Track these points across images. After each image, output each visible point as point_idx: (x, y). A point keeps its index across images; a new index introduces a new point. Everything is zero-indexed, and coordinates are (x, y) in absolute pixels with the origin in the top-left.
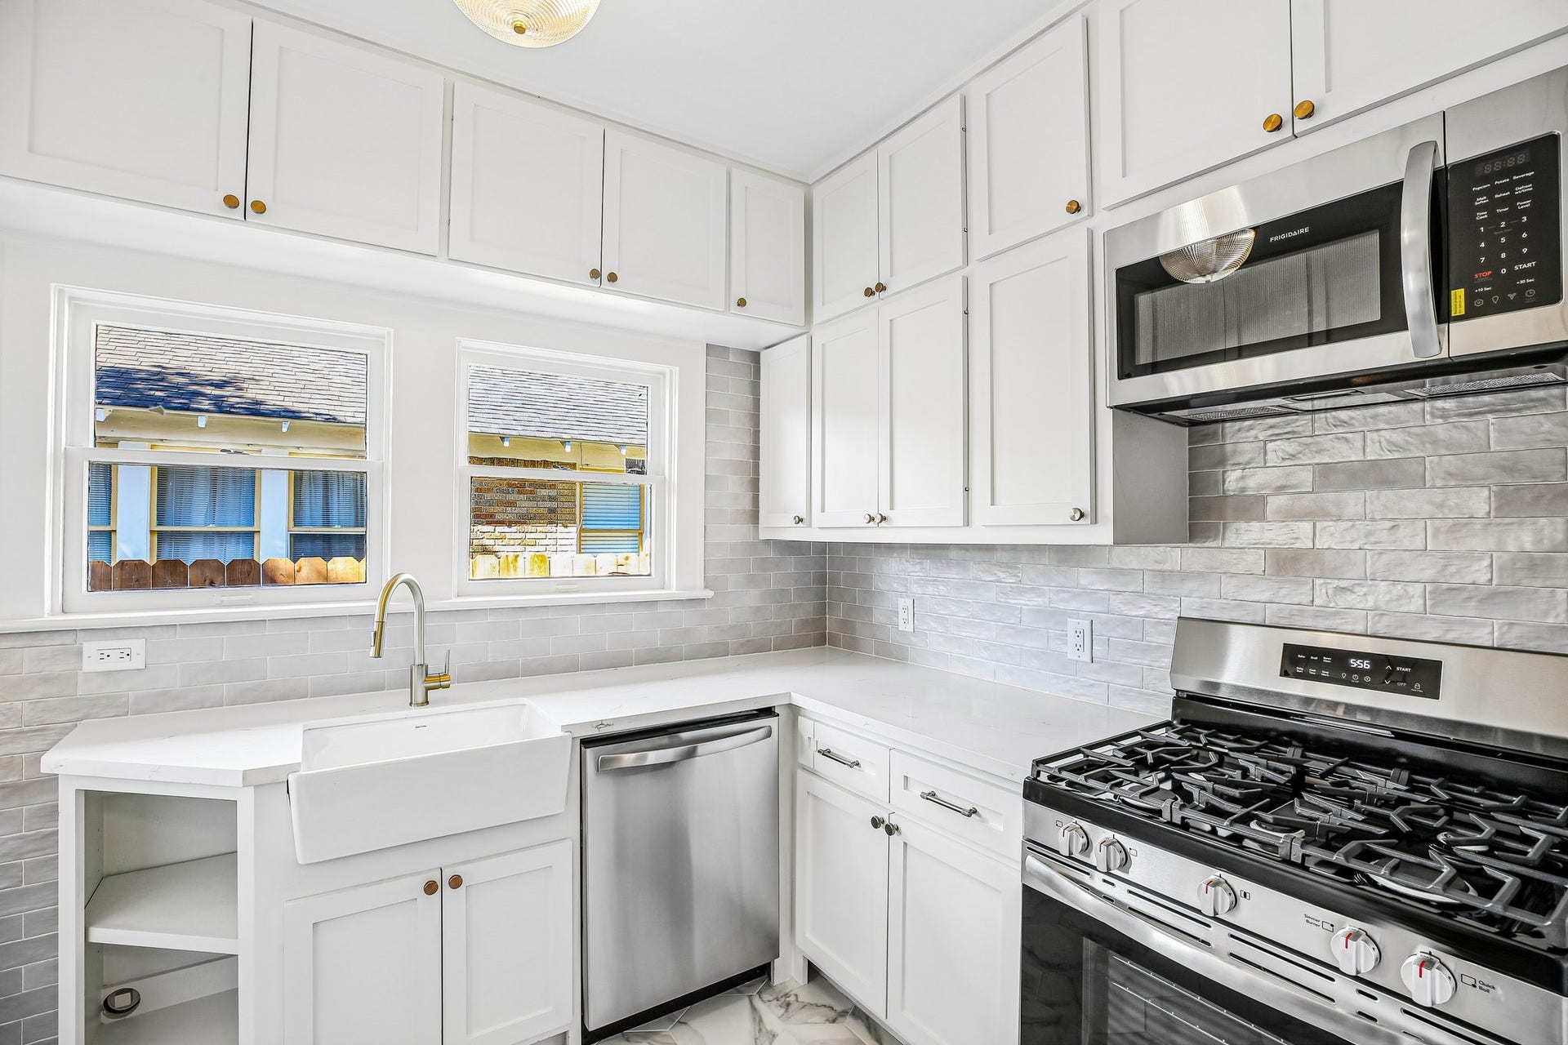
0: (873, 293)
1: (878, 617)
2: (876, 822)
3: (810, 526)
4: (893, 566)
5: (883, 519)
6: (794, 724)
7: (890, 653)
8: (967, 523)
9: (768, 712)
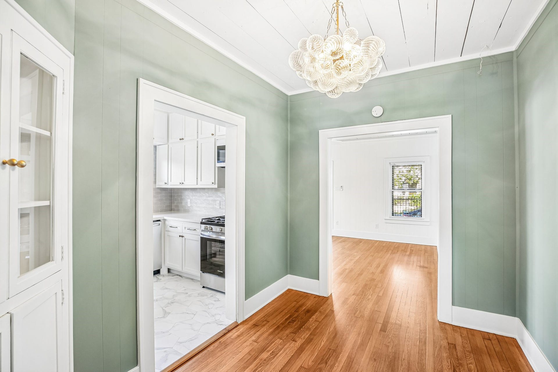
0: (181, 139)
1: (183, 204)
2: (180, 236)
3: (168, 185)
4: (187, 193)
5: (183, 183)
6: (165, 223)
7: (186, 211)
8: (197, 184)
9: (159, 221)
